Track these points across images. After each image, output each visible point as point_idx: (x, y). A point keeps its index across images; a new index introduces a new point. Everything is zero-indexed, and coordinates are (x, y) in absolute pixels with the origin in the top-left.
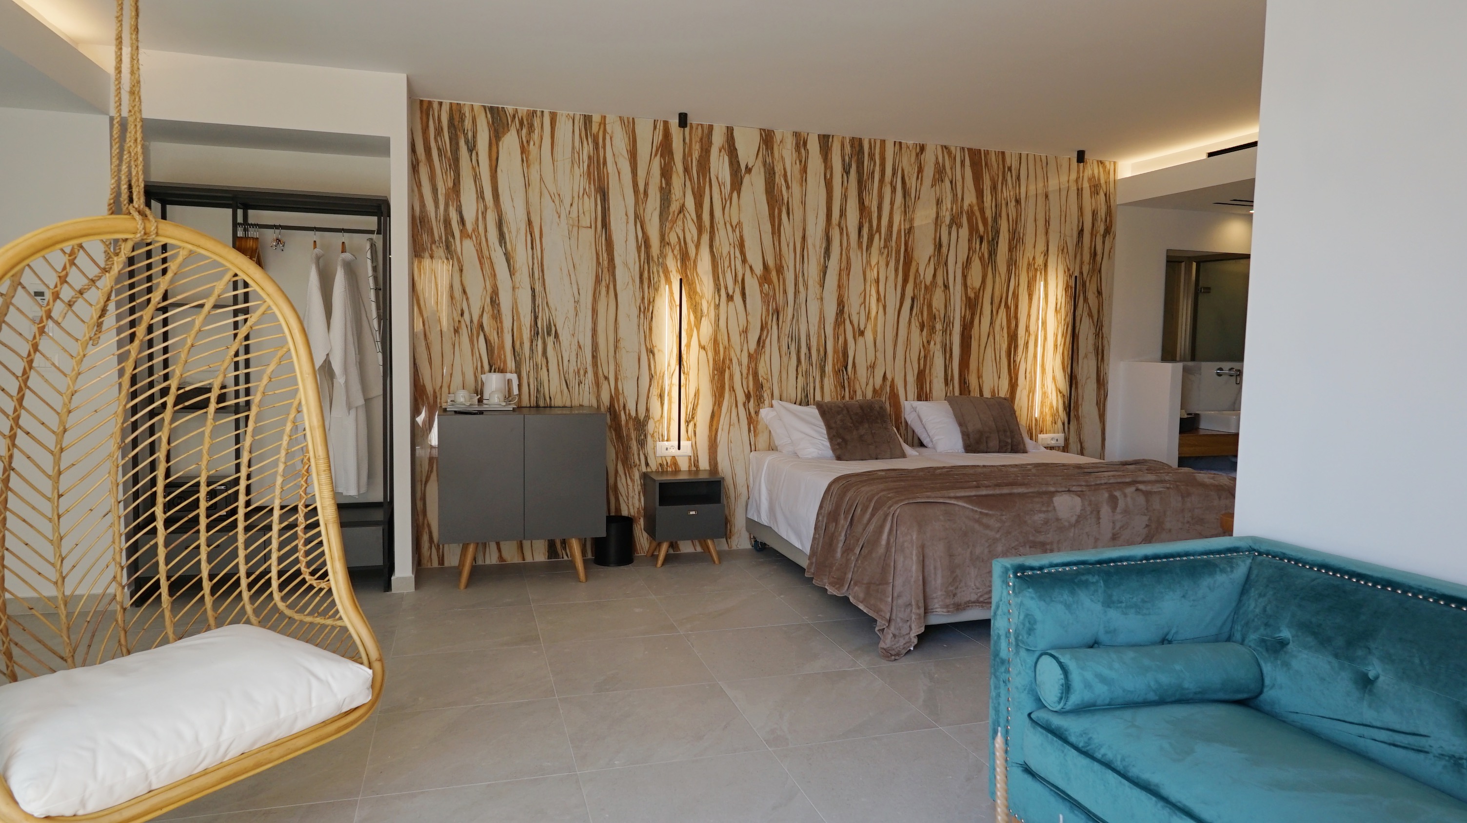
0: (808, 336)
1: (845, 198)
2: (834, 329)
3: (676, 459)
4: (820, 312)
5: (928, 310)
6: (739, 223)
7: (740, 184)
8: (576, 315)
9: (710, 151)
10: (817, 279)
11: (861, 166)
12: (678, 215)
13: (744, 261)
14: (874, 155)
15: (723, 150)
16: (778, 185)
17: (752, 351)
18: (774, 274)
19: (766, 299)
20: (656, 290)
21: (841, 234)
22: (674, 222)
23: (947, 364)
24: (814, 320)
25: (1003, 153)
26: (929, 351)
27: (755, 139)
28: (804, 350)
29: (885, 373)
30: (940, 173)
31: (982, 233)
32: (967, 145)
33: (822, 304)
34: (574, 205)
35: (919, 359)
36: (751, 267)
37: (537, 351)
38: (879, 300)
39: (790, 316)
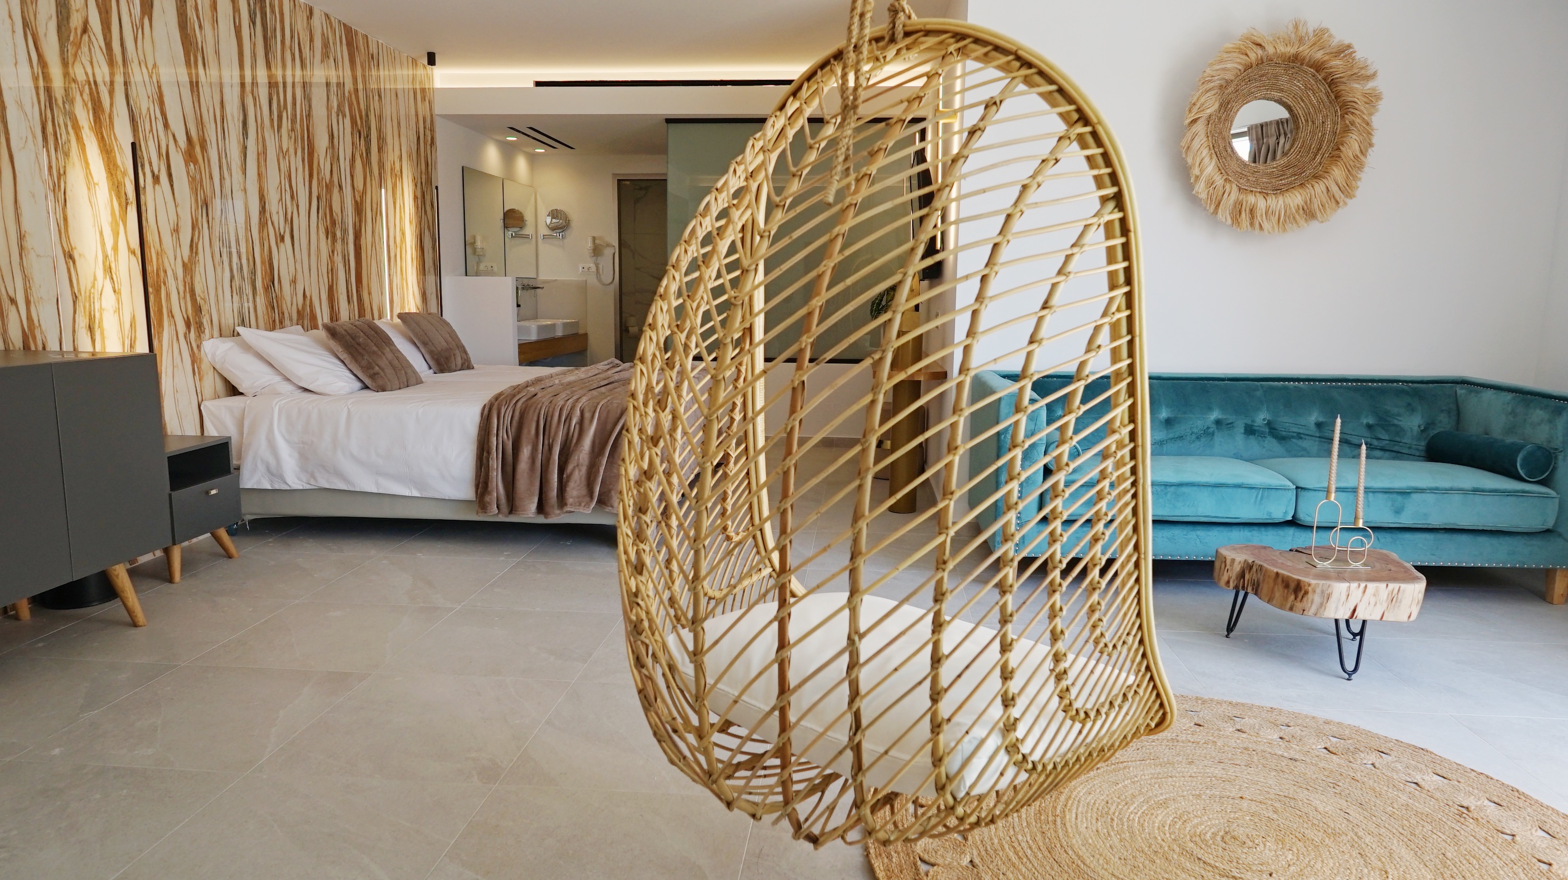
0: (238, 241)
1: (254, 56)
2: (260, 233)
4: (246, 208)
5: (330, 214)
6: (155, 65)
7: (151, 8)
10: (239, 163)
11: (265, 18)
12: (82, 35)
13: (166, 125)
14: (274, 7)
16: (190, 20)
17: (186, 259)
18: (198, 149)
19: (196, 184)
20: (67, 155)
21: (255, 105)
22: (78, 46)
24: (241, 219)
26: (334, 263)
28: (235, 259)
29: (305, 290)
31: (359, 127)
32: (343, 19)
33: (246, 198)
35: (328, 272)
36: (174, 136)
38: (292, 197)
39: (219, 212)
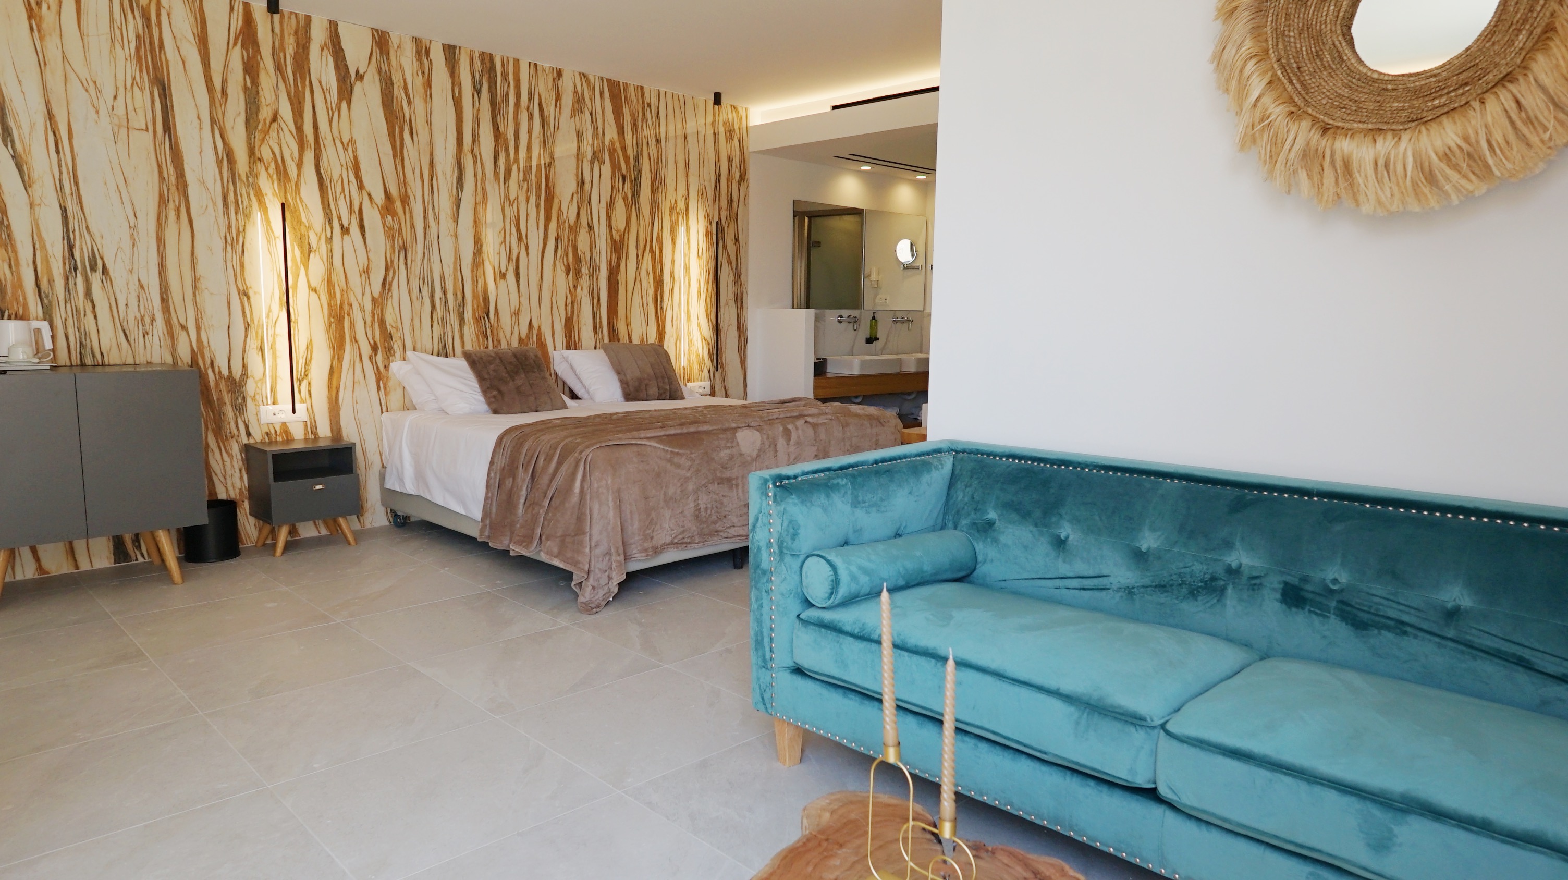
0: (443, 278)
1: (477, 120)
2: (472, 271)
3: (287, 427)
4: (455, 251)
5: (573, 255)
6: (351, 140)
7: (350, 93)
8: (134, 245)
9: (308, 48)
10: (450, 213)
11: (494, 87)
12: (271, 124)
13: (361, 187)
14: (508, 75)
15: (325, 48)
16: (397, 98)
17: (376, 295)
18: (398, 205)
19: (390, 233)
20: (247, 216)
21: (475, 162)
22: (267, 132)
23: (595, 311)
24: (448, 259)
25: (642, 88)
26: (576, 296)
27: (367, 42)
28: (438, 294)
29: (531, 320)
30: (579, 102)
31: (624, 172)
32: (607, 75)
33: (457, 242)
34: (118, 98)
35: (566, 305)
36: (369, 195)
37: (76, 292)
38: (520, 239)
39: (420, 255)
